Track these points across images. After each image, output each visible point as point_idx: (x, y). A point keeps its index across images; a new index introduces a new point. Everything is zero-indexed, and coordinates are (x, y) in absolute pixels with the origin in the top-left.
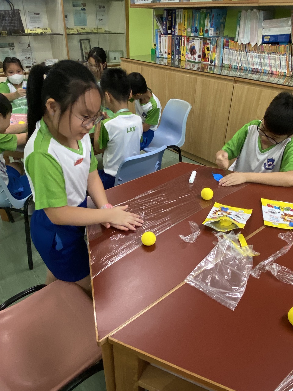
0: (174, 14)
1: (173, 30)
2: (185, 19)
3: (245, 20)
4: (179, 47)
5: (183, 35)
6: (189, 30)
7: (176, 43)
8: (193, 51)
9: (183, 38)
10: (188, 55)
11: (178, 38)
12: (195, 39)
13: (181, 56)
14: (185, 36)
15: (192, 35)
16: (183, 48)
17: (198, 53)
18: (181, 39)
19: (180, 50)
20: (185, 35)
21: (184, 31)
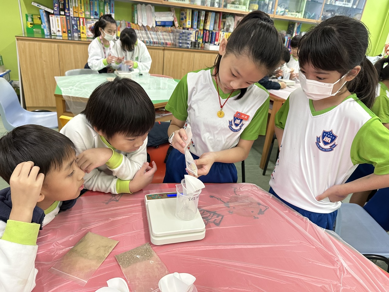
1: (66, 11)
2: (81, 4)
3: (141, 10)
4: (77, 26)
5: (80, 16)
6: (89, 13)
7: (73, 23)
9: (81, 19)
11: (75, 19)
13: (81, 34)
15: (92, 17)
16: (83, 28)
19: (79, 29)
20: (83, 16)
21: (82, 13)
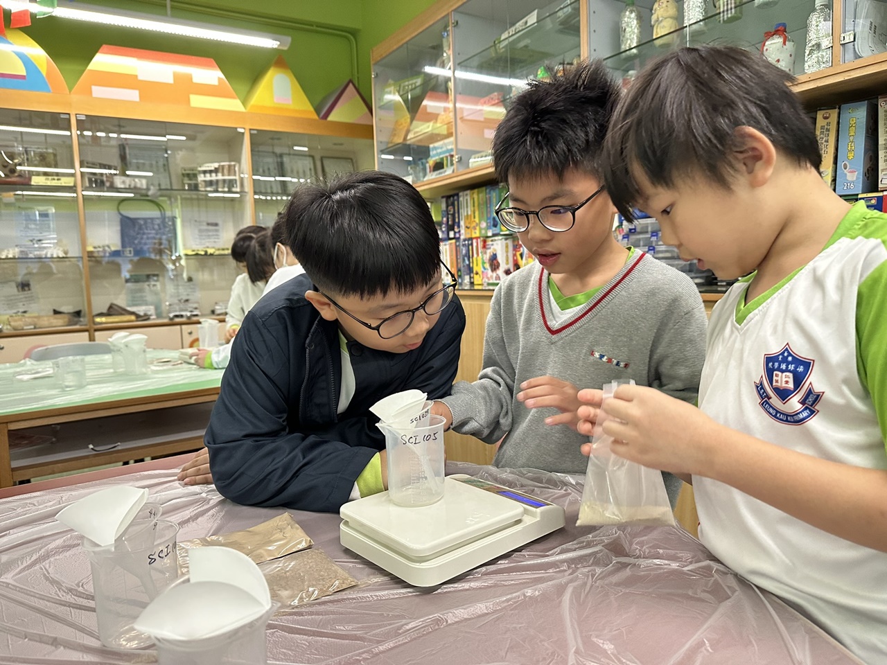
0: (456, 203)
1: (456, 230)
2: (474, 206)
4: (469, 260)
5: (474, 236)
6: (484, 225)
7: (464, 252)
8: (494, 263)
9: (474, 241)
10: (487, 273)
11: (466, 242)
12: (495, 240)
13: (475, 276)
14: (477, 238)
15: (490, 234)
16: (477, 260)
17: (503, 267)
18: (472, 244)
19: (471, 265)
20: (478, 235)
21: (475, 229)
